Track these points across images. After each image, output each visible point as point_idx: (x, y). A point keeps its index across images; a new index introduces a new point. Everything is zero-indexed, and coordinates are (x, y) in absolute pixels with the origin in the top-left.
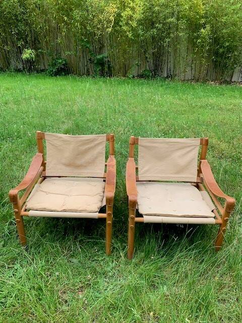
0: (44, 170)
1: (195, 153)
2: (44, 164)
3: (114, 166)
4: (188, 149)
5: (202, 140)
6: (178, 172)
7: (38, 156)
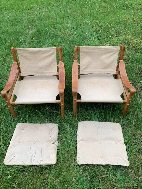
0: (20, 72)
1: (116, 56)
2: (19, 68)
3: (63, 68)
4: (112, 53)
5: (121, 47)
6: (105, 68)
7: (15, 64)
